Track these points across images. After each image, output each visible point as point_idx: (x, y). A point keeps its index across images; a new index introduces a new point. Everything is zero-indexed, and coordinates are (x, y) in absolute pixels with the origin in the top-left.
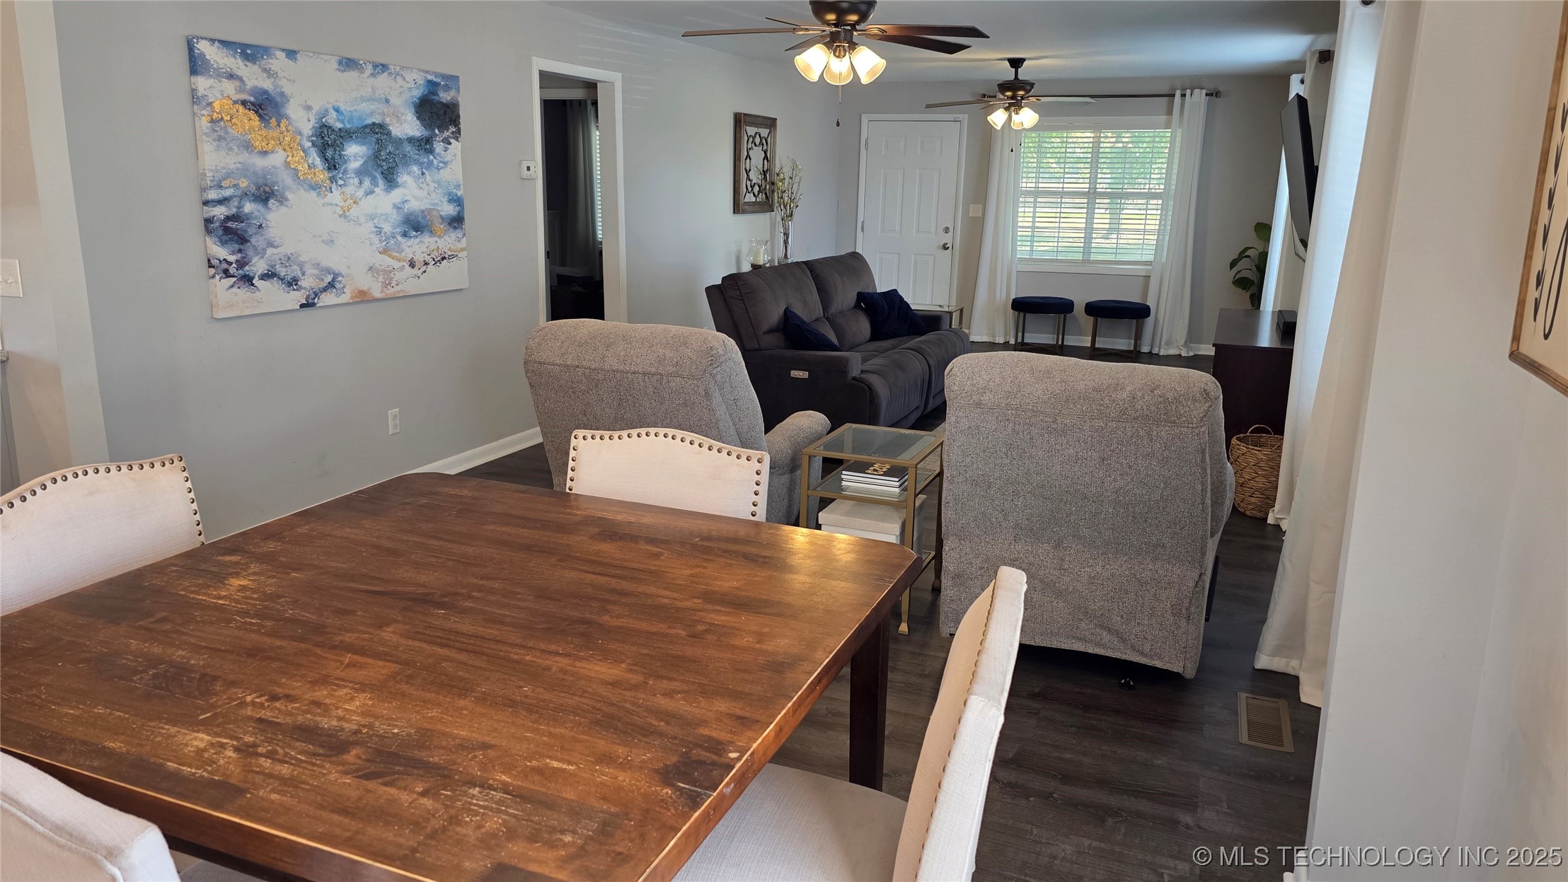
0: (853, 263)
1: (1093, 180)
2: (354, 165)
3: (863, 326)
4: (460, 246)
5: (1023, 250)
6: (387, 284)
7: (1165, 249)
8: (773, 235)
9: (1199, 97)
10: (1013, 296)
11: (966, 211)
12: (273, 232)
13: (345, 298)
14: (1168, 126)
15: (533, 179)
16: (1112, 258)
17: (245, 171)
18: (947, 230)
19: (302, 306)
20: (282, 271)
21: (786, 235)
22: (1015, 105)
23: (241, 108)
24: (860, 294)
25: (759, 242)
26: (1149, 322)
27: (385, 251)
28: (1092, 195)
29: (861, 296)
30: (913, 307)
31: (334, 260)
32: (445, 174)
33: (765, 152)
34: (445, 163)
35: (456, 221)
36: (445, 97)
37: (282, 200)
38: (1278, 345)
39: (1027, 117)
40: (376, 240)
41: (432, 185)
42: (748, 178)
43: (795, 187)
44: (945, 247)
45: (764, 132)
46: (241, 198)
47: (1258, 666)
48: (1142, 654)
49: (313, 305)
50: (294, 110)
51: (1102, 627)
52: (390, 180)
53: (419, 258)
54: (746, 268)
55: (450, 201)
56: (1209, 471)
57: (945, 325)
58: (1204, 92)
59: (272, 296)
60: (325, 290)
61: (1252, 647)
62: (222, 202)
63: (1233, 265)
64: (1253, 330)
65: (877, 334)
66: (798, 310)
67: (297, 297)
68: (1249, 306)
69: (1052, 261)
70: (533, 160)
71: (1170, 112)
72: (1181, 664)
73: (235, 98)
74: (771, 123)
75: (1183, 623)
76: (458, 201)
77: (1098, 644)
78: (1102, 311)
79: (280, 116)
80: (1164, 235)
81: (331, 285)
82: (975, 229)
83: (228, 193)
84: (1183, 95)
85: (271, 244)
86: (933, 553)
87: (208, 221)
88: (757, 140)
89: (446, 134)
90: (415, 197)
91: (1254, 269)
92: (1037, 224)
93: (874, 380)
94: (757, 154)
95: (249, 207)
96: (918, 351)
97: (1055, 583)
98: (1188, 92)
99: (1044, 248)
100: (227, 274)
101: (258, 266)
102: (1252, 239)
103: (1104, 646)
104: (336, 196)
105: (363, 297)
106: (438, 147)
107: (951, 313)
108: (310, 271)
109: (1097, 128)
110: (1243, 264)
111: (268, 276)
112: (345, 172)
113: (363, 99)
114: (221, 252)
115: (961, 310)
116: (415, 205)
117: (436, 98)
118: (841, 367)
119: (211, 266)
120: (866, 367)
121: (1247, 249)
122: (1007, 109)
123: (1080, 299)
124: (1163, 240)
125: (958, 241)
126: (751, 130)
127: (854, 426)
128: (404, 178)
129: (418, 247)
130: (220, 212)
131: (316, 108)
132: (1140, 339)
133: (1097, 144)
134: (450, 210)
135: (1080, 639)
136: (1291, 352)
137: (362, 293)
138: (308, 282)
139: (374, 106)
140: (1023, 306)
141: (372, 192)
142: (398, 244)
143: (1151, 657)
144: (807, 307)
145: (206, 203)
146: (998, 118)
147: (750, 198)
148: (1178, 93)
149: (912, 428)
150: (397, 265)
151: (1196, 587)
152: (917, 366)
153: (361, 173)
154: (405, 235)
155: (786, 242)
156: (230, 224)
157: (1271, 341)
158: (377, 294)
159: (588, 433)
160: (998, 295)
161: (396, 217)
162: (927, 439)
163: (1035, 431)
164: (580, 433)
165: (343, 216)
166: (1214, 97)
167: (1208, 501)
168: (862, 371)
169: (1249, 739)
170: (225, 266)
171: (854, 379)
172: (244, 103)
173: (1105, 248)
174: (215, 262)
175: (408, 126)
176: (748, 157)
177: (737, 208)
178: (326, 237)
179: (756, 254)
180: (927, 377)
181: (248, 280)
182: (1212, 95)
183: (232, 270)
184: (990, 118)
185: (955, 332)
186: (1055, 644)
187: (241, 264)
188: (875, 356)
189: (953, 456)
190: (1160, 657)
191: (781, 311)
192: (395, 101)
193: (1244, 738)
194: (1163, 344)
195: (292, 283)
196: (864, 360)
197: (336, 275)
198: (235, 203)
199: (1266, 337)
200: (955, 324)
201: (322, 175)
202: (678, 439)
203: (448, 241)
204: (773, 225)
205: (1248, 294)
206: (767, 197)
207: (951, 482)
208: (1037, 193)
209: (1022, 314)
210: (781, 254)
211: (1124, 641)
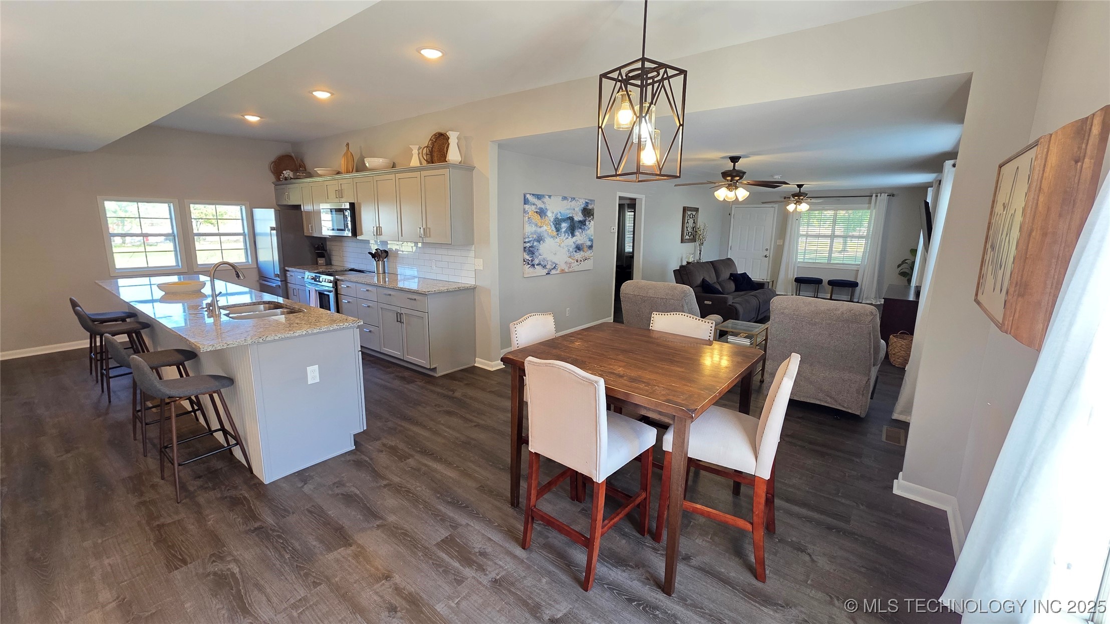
0: (729, 262)
1: (833, 231)
2: (564, 230)
3: (732, 286)
4: (591, 255)
5: (800, 258)
6: (569, 267)
7: (866, 259)
8: (695, 251)
9: (884, 197)
10: (795, 277)
11: (775, 242)
12: (540, 251)
13: (558, 272)
14: (869, 208)
15: (614, 233)
16: (841, 262)
17: (535, 232)
18: (767, 250)
19: (547, 274)
20: (542, 263)
21: (700, 251)
22: (798, 202)
23: (536, 214)
24: (731, 274)
25: (690, 253)
26: (858, 289)
27: (570, 257)
28: (833, 237)
29: (732, 275)
30: (752, 280)
31: (556, 260)
32: (588, 232)
33: (694, 220)
34: (589, 228)
35: (591, 247)
36: (590, 207)
37: (544, 241)
38: (915, 300)
39: (804, 207)
40: (568, 253)
41: (585, 235)
42: (687, 230)
43: (705, 233)
44: (766, 257)
45: (694, 213)
46: (534, 241)
47: (893, 418)
48: (844, 407)
49: (549, 274)
50: (549, 214)
51: (828, 396)
52: (573, 235)
53: (579, 259)
54: (684, 263)
55: (589, 241)
56: (872, 341)
57: (766, 286)
58: (886, 194)
59: (540, 271)
60: (553, 269)
61: (891, 412)
62: (528, 242)
63: (899, 266)
64: (908, 294)
65: (737, 289)
66: (707, 279)
67: (546, 271)
68: (907, 284)
69: (813, 263)
70: (615, 226)
71: (870, 203)
72: (859, 412)
73: (534, 211)
74: (697, 210)
75: (861, 397)
76: (591, 240)
77: (826, 402)
78: (836, 284)
79: (546, 215)
80: (866, 254)
81: (555, 267)
82: (779, 251)
83: (531, 239)
84: (877, 196)
85: (540, 255)
86: (761, 368)
87: (525, 248)
88: (691, 216)
89: (590, 219)
90: (580, 240)
91: (909, 268)
92: (807, 248)
93: (738, 306)
94: (691, 221)
95: (535, 244)
96: (755, 296)
97: (809, 379)
98: (879, 195)
99: (810, 258)
100: (528, 264)
101: (536, 262)
102: (908, 255)
103: (828, 403)
104: (558, 240)
105: (563, 271)
106: (587, 223)
107: (768, 282)
108: (550, 263)
109: (836, 210)
110: (904, 266)
111: (538, 265)
112: (561, 232)
113: (568, 209)
114: (527, 257)
115: (773, 281)
116: (579, 242)
117: (588, 208)
118: (725, 301)
119: (524, 261)
120: (734, 301)
121: (906, 260)
122: (795, 204)
123: (826, 278)
124: (866, 256)
125: (771, 254)
126: (689, 213)
127: (732, 321)
128: (577, 233)
129: (579, 255)
130: (528, 245)
131: (555, 213)
132: (853, 296)
133: (835, 215)
134: (589, 243)
135: (819, 400)
136: (918, 302)
137: (563, 270)
138: (548, 267)
139: (570, 211)
140: (799, 281)
141: (568, 238)
142: (574, 254)
143: (847, 408)
144: (711, 278)
145: (525, 242)
146: (791, 207)
147: (687, 237)
148: (874, 195)
149: (754, 322)
150: (573, 261)
151: (866, 383)
152: (754, 302)
153: (565, 232)
154: (576, 252)
155: (700, 254)
156: (530, 249)
157: (913, 299)
158: (567, 271)
159: (658, 313)
160: (789, 276)
161: (574, 246)
162: (762, 327)
163: (804, 323)
164: (655, 313)
165: (560, 246)
166: (891, 197)
167: (872, 352)
168: (733, 303)
169: (886, 440)
170: (528, 261)
171: (730, 305)
172: (537, 212)
173: (838, 257)
174: (526, 260)
175: (579, 217)
176: (688, 222)
177: (682, 241)
178: (554, 253)
179: (689, 258)
180: (758, 306)
181: (533, 265)
182: (890, 196)
183: (530, 263)
184: (787, 207)
185: (770, 290)
186: (808, 401)
187: (532, 261)
188: (737, 297)
189: (772, 331)
190: (850, 409)
191: (702, 279)
192: (577, 209)
193: (884, 438)
194: (864, 298)
195: (544, 267)
196: (733, 299)
197: (556, 264)
198: (532, 242)
199: (912, 297)
200: (770, 287)
201: (555, 233)
202: (686, 316)
203: (588, 253)
204: (695, 247)
205: (906, 279)
206: (694, 237)
207: (771, 340)
208: (807, 236)
209: (799, 284)
210: (698, 258)
211: (836, 401)
